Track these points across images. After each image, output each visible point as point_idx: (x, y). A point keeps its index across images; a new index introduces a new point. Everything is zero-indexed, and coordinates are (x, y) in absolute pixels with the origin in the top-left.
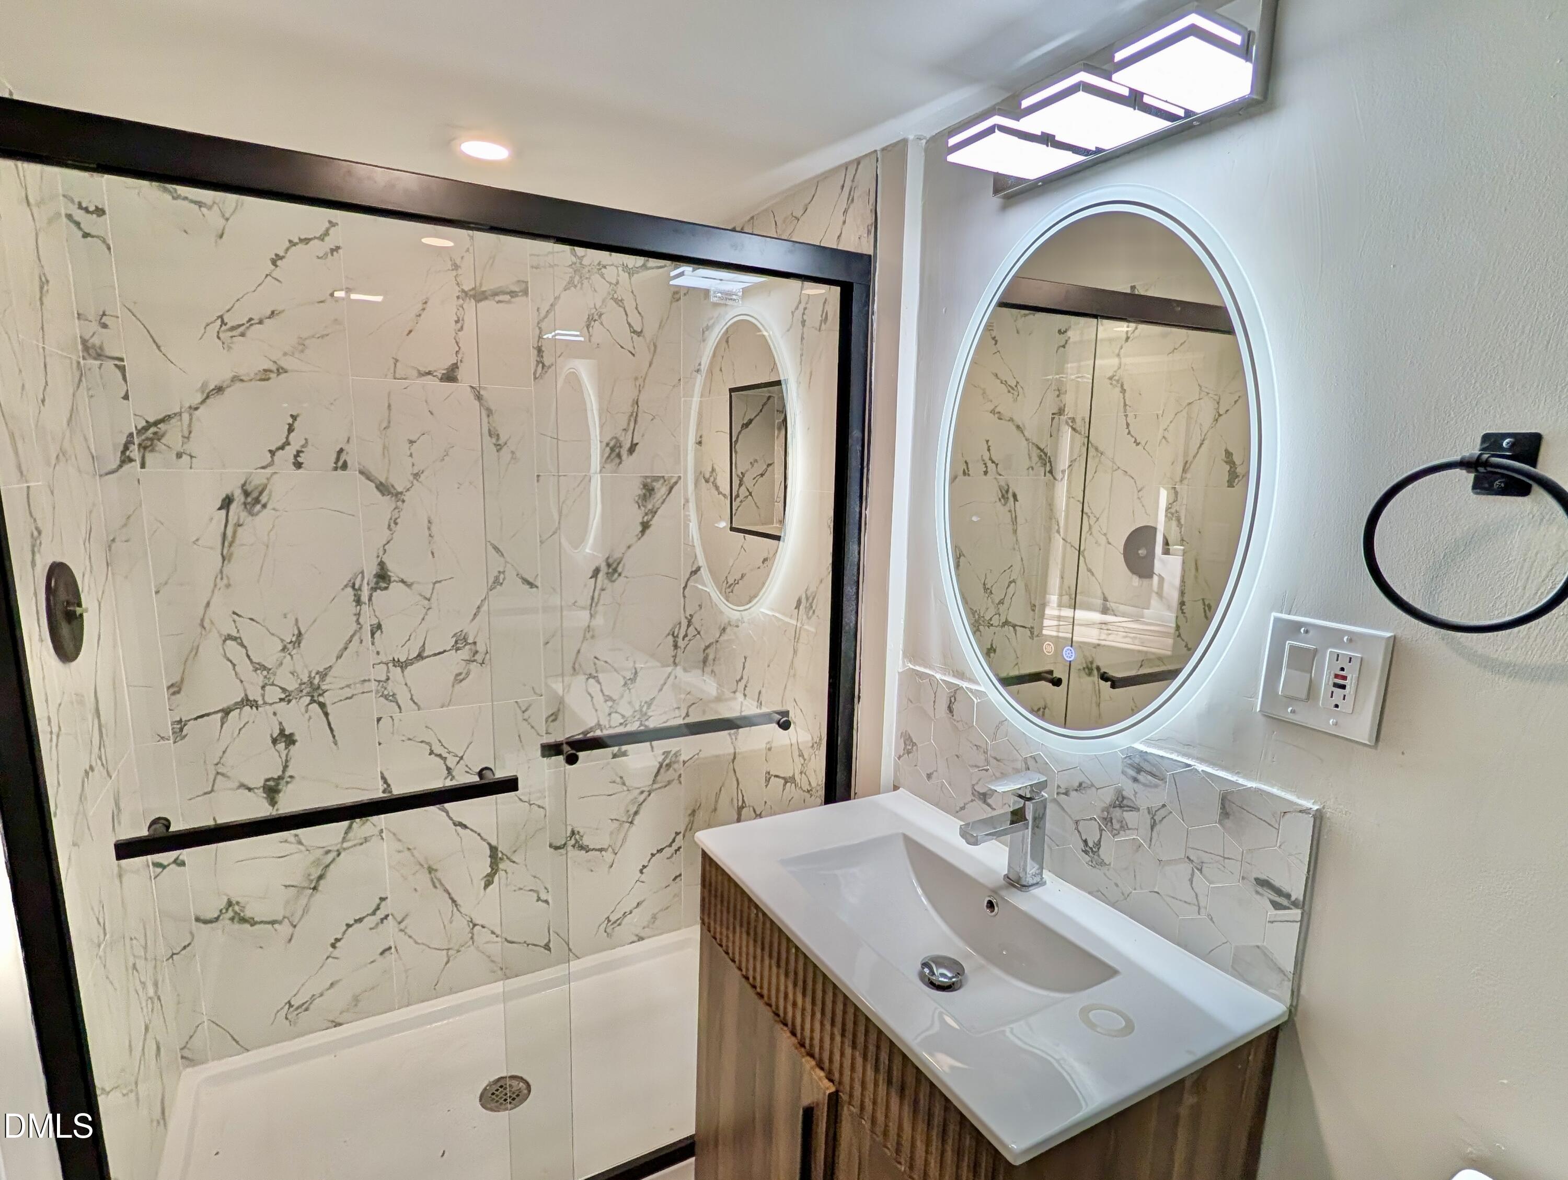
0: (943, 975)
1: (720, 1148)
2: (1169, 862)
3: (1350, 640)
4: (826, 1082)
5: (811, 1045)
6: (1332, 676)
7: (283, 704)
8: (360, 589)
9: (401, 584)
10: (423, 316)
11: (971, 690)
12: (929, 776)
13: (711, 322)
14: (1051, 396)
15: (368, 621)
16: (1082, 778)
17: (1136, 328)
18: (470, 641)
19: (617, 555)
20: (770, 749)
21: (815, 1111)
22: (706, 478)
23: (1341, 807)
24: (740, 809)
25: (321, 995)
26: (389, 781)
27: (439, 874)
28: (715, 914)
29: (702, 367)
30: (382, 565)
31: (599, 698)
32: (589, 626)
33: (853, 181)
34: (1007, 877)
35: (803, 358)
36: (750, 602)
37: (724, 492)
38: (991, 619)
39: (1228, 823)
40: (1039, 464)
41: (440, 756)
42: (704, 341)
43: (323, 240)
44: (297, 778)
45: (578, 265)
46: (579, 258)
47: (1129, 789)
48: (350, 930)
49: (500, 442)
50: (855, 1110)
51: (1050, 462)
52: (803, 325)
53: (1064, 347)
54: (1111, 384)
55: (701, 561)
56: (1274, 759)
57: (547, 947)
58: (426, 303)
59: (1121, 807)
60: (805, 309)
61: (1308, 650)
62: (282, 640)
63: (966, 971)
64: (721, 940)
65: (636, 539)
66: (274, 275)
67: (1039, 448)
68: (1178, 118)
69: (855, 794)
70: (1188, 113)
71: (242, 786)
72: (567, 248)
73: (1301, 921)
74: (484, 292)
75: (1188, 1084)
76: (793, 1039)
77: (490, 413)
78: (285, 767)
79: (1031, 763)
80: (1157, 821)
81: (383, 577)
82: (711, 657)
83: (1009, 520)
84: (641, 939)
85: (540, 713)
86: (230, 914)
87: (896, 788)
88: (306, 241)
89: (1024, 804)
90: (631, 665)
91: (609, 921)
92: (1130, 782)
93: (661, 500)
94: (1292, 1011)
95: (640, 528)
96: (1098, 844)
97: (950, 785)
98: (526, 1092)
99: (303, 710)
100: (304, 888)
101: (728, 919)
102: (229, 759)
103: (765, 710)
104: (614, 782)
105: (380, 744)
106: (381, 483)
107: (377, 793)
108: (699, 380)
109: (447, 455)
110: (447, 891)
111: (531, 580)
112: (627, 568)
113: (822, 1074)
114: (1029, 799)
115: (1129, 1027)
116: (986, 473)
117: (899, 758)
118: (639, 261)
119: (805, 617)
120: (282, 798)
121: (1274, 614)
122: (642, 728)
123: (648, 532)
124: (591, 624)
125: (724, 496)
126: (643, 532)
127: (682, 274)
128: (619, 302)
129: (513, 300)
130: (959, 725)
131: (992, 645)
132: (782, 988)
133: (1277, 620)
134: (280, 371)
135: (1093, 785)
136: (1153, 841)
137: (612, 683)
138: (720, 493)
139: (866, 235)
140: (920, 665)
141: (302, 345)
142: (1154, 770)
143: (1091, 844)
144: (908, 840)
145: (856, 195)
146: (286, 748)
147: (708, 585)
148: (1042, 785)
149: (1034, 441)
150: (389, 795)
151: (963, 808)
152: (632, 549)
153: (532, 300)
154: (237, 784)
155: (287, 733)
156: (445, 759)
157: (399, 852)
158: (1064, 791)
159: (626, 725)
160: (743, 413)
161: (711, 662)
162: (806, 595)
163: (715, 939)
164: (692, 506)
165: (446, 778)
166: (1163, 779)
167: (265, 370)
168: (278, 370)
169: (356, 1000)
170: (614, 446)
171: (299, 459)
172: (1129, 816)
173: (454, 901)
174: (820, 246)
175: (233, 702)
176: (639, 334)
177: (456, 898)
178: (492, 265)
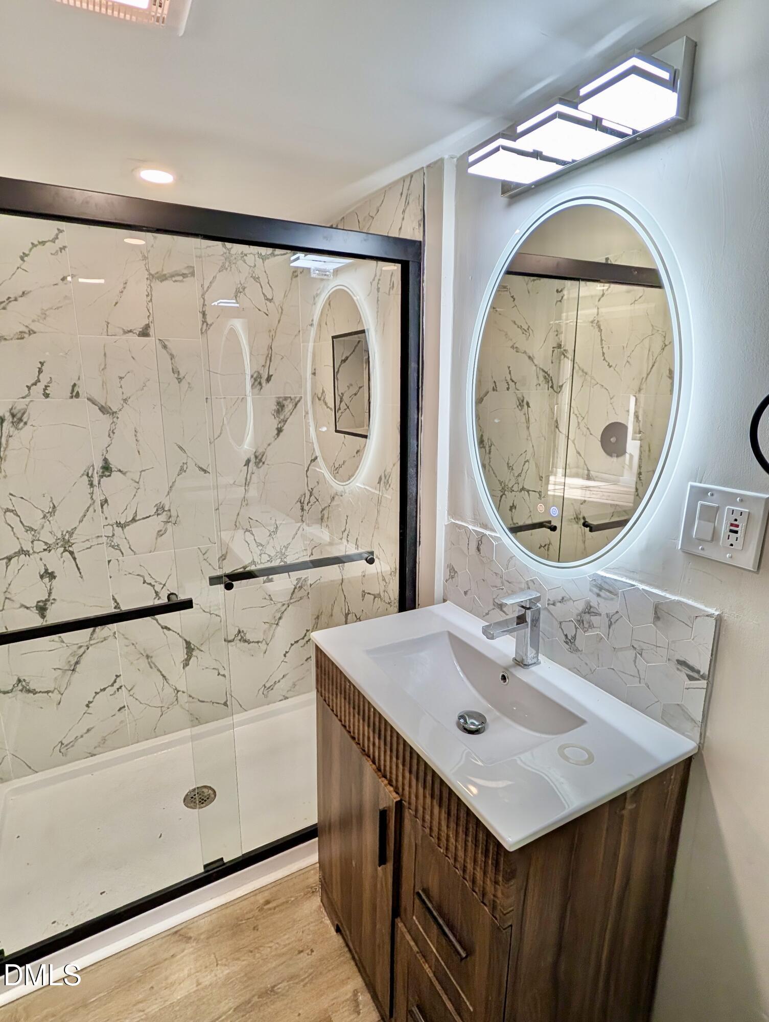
0: (473, 724)
1: (332, 832)
2: (621, 649)
3: (741, 500)
4: (395, 795)
5: (385, 770)
6: (729, 525)
7: (46, 552)
8: (92, 477)
9: (119, 473)
10: (124, 293)
11: (491, 536)
12: (466, 593)
13: (319, 292)
14: (552, 335)
15: (98, 498)
16: (564, 594)
17: (609, 287)
18: (166, 509)
19: (261, 450)
20: (364, 576)
21: (388, 812)
22: (318, 397)
23: (734, 612)
24: (347, 615)
25: (82, 736)
26: (118, 601)
27: (153, 659)
28: (325, 685)
29: (314, 322)
30: (106, 460)
31: (253, 545)
32: (244, 497)
33: (408, 189)
34: (515, 659)
35: (379, 314)
36: (349, 479)
37: (330, 407)
38: (512, 487)
39: (659, 623)
40: (544, 382)
41: (150, 584)
42: (315, 304)
43: (54, 242)
44: (58, 600)
45: (227, 254)
46: (228, 249)
47: (594, 601)
48: (98, 695)
49: (180, 377)
50: (413, 813)
51: (551, 380)
52: (378, 291)
53: (560, 301)
54: (592, 326)
55: (318, 453)
56: (690, 581)
57: (225, 704)
58: (126, 283)
59: (589, 613)
60: (379, 280)
61: (712, 507)
62: (43, 511)
63: (487, 720)
64: (329, 702)
65: (273, 439)
66: (22, 267)
67: (544, 371)
68: (626, 135)
69: (419, 605)
70: (634, 132)
71: (23, 606)
72: (219, 243)
73: (707, 689)
74: (165, 275)
75: (628, 796)
76: (374, 766)
77: (172, 357)
78: (50, 594)
79: (531, 584)
80: (613, 623)
81: (107, 468)
82: (326, 516)
83: (524, 421)
84: (286, 698)
85: (214, 556)
86: (20, 687)
87: (444, 601)
88: (43, 243)
89: (525, 612)
90: (274, 522)
91: (265, 687)
92: (595, 596)
93: (289, 414)
94: (700, 747)
95: (276, 432)
96: (574, 637)
97: (479, 599)
98: (213, 796)
99: (60, 556)
100: (66, 670)
101: (332, 689)
102: (13, 589)
103: (360, 551)
104: (265, 599)
105: (111, 577)
106: (102, 406)
107: (110, 610)
108: (313, 331)
109: (145, 386)
110: (159, 670)
111: (205, 468)
112: (269, 458)
113: (392, 789)
114: (529, 609)
115: (591, 759)
116: (508, 389)
117: (446, 581)
118: (269, 251)
119: (384, 489)
120: (48, 613)
121: (691, 483)
122: (282, 563)
123: (281, 434)
124: (246, 496)
125: (331, 409)
126: (278, 434)
127: (298, 259)
128: (257, 279)
129: (184, 280)
130: (484, 560)
131: (513, 504)
132: (366, 734)
133: (692, 487)
134: (31, 332)
135: (571, 599)
136: (610, 635)
137: (261, 534)
138: (328, 407)
139: (417, 227)
140: (458, 520)
141: (44, 315)
142: (611, 589)
143: (570, 637)
144: (451, 636)
145: (411, 199)
146: (50, 581)
147: (322, 469)
148: (538, 599)
149: (541, 367)
150: (119, 610)
151: (487, 614)
152: (271, 446)
153: (197, 280)
154: (19, 605)
155: (50, 571)
156: (153, 586)
157: (127, 646)
158: (552, 603)
159: (272, 562)
160: (341, 353)
161: (326, 520)
162: (385, 474)
163: (326, 701)
164: (310, 415)
165: (155, 598)
166: (616, 595)
167: (21, 332)
168: (29, 332)
169: (104, 740)
170: (257, 377)
171: (46, 391)
172: (595, 620)
173: (164, 676)
174: (388, 237)
175: (13, 552)
176: (270, 300)
177: (165, 675)
178: (169, 255)
